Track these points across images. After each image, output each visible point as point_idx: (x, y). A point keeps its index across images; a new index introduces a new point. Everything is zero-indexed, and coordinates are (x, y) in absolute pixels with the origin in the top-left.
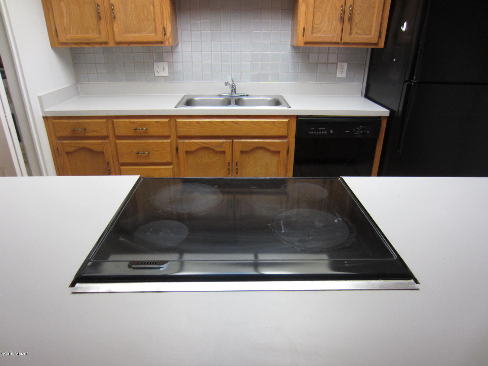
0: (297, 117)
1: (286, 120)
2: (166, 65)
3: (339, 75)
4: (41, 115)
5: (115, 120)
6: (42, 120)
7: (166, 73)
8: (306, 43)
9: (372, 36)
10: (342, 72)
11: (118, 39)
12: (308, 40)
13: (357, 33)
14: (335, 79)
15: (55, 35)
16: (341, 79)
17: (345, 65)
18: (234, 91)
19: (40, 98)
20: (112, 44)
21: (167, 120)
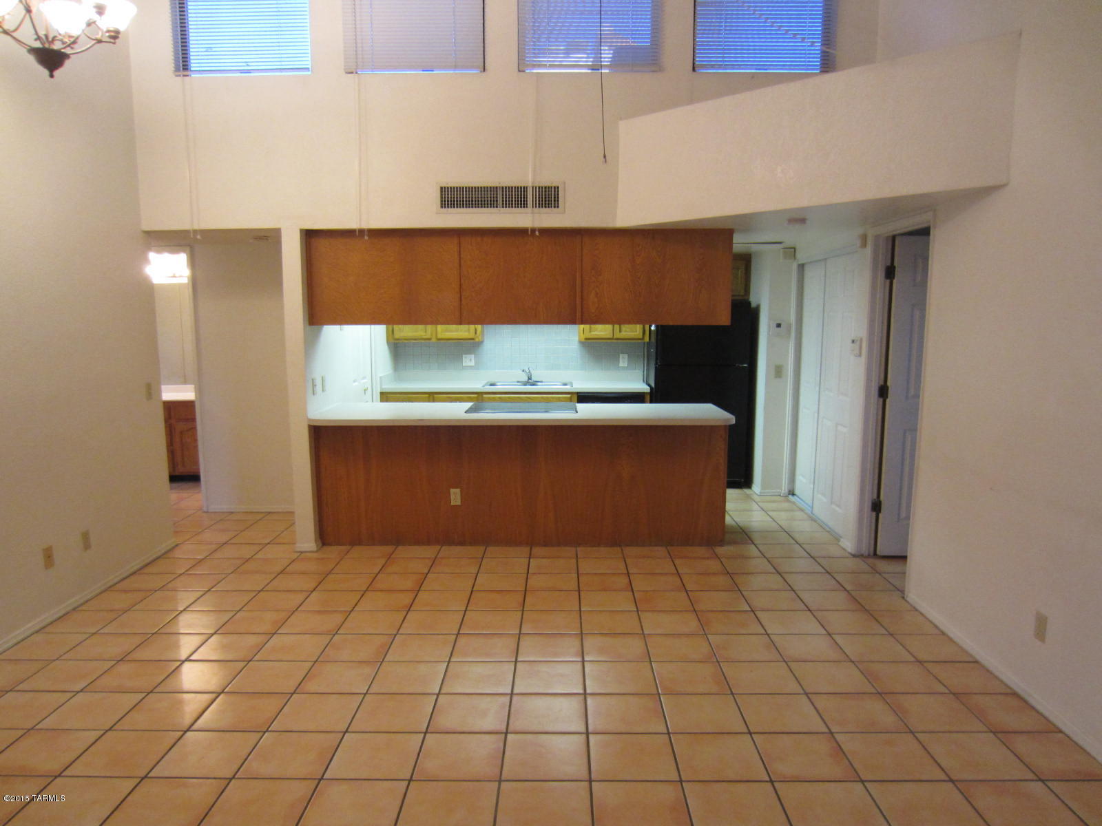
0: (578, 393)
1: (569, 396)
2: (472, 356)
3: (621, 364)
4: (379, 391)
5: (435, 396)
6: (379, 394)
7: (472, 363)
8: (586, 339)
9: (638, 333)
10: (623, 361)
11: (440, 336)
12: (588, 337)
13: (626, 331)
14: (619, 368)
15: (390, 332)
16: (624, 368)
17: (626, 356)
18: (530, 378)
19: (381, 378)
20: (434, 340)
21: (476, 396)
